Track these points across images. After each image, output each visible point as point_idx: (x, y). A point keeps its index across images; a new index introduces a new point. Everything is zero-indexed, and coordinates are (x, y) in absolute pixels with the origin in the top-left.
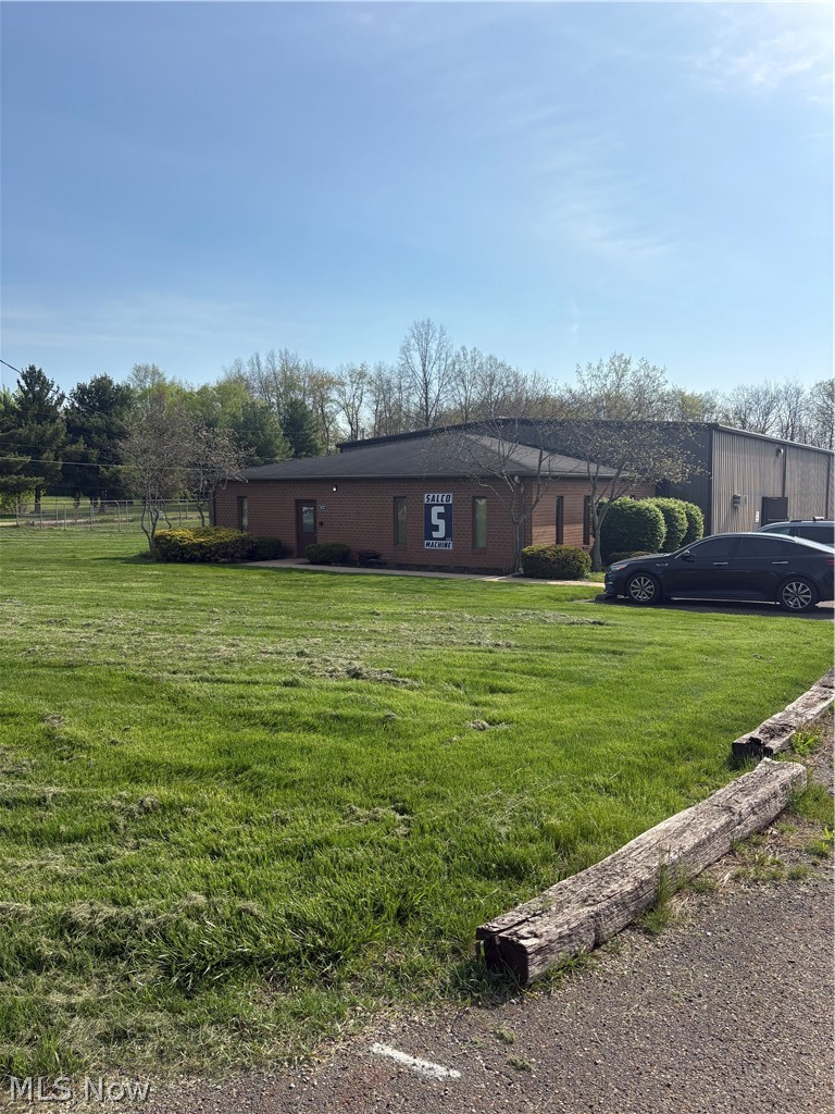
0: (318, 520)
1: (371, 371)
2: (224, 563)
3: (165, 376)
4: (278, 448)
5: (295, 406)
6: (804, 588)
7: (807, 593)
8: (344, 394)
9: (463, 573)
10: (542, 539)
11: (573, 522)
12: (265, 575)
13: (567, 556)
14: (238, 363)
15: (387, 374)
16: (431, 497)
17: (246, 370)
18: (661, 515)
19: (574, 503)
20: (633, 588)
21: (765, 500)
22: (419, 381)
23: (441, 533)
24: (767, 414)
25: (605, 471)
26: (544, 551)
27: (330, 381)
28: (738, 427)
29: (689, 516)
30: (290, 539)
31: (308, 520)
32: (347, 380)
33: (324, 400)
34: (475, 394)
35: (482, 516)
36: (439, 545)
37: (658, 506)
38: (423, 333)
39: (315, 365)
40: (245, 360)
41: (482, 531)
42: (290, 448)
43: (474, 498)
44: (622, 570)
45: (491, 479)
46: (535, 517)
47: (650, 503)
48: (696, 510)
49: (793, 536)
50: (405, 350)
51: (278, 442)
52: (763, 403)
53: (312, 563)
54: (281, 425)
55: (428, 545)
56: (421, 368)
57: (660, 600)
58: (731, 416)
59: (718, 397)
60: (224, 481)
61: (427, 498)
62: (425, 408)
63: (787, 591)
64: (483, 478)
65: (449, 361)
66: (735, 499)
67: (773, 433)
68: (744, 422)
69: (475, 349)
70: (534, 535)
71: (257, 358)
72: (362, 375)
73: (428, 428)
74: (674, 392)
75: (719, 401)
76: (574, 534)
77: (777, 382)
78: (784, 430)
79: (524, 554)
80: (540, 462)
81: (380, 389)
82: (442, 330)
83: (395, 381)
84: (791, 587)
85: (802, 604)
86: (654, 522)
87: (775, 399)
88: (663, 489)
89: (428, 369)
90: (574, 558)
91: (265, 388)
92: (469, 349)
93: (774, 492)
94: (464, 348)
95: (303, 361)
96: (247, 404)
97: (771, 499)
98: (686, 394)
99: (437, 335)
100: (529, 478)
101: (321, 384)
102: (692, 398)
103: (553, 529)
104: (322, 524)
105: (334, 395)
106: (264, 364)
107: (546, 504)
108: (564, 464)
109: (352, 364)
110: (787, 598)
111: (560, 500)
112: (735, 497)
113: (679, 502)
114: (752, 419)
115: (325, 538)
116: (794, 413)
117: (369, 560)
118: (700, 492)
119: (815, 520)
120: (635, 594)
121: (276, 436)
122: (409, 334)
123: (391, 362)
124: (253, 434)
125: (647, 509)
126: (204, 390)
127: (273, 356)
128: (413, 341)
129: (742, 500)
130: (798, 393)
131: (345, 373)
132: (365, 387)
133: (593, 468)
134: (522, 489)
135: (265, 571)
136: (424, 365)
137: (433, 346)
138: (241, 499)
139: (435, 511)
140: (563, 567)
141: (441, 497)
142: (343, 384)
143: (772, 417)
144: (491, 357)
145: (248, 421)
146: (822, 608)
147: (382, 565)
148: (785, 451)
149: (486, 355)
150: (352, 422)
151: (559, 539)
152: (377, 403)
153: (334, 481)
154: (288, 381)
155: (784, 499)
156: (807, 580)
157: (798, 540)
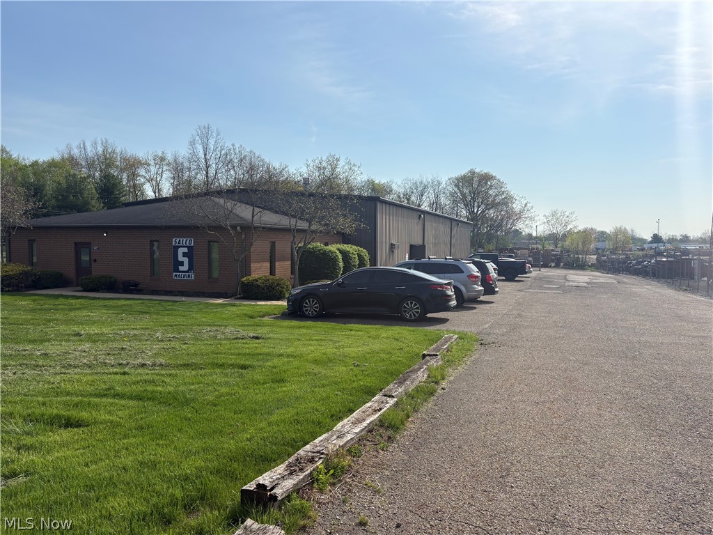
0: (93, 258)
1: (170, 157)
2: (9, 291)
3: (12, 153)
4: (94, 207)
5: (107, 176)
6: (415, 305)
7: (418, 308)
8: (150, 171)
9: (199, 296)
10: (259, 271)
11: (283, 259)
12: (34, 301)
13: (273, 283)
14: (69, 147)
15: (181, 160)
16: (177, 241)
17: (76, 152)
18: (340, 256)
19: (284, 245)
20: (305, 307)
21: (411, 246)
22: (203, 164)
23: (185, 268)
24: (422, 195)
25: (303, 225)
26: (256, 280)
27: (139, 162)
28: (405, 203)
29: (360, 256)
30: (70, 271)
31: (85, 258)
32: (152, 162)
33: (134, 176)
35: (215, 255)
36: (184, 276)
37: (338, 249)
38: (205, 135)
39: (128, 151)
40: (74, 145)
41: (215, 265)
42: (103, 207)
43: (209, 242)
44: (297, 293)
45: (219, 228)
46: (253, 257)
47: (333, 248)
48: (364, 252)
49: (410, 269)
50: (192, 143)
51: (93, 202)
52: (420, 189)
53: (85, 290)
54: (97, 191)
55: (176, 276)
56: (203, 156)
57: (325, 315)
58: (402, 196)
59: (394, 184)
60: (14, 228)
61: (175, 242)
62: (207, 183)
63: (405, 307)
64: (211, 228)
65: (223, 152)
66: (392, 246)
67: (425, 207)
68: (408, 200)
69: (241, 146)
70: (253, 269)
71: (84, 144)
72: (162, 159)
74: (368, 181)
75: (394, 187)
76: (284, 269)
77: (427, 178)
78: (431, 205)
79: (243, 282)
80: (253, 217)
81: (176, 170)
82: (218, 132)
83: (186, 164)
84: (408, 304)
85: (415, 316)
86: (335, 260)
87: (426, 187)
88: (345, 239)
89: (208, 157)
90: (278, 285)
91: (91, 165)
92: (237, 146)
93: (418, 241)
94: (233, 145)
95: (119, 148)
96: (70, 175)
97: (415, 246)
98: (376, 182)
99: (215, 135)
100: (247, 229)
101: (132, 165)
102: (379, 185)
103: (268, 264)
104: (95, 260)
105: (142, 172)
106: (89, 148)
107: (260, 246)
108: (270, 218)
109: (156, 152)
110: (405, 311)
111: (273, 244)
112: (392, 244)
113: (354, 247)
114: (413, 198)
115: (97, 271)
116: (437, 196)
117: (131, 288)
118: (368, 240)
119: (446, 259)
120: (306, 311)
121: (92, 198)
122: (195, 133)
123: (183, 152)
124: (74, 196)
125: (330, 251)
126: (35, 164)
127: (96, 144)
128: (197, 138)
129: (396, 246)
130: (439, 184)
131: (151, 157)
132: (165, 168)
133: (293, 221)
134: (243, 236)
135: (33, 298)
136: (205, 155)
137: (212, 142)
138: (31, 242)
139: (181, 251)
140: (270, 291)
141: (185, 241)
142: (149, 165)
143: (424, 198)
144: (251, 152)
145: (69, 187)
146: (430, 318)
147: (140, 292)
148: (424, 216)
149: (248, 150)
150: (157, 189)
151: (272, 272)
152: (174, 178)
153: (107, 229)
154: (107, 160)
155: (423, 246)
156: (418, 300)
157: (412, 272)
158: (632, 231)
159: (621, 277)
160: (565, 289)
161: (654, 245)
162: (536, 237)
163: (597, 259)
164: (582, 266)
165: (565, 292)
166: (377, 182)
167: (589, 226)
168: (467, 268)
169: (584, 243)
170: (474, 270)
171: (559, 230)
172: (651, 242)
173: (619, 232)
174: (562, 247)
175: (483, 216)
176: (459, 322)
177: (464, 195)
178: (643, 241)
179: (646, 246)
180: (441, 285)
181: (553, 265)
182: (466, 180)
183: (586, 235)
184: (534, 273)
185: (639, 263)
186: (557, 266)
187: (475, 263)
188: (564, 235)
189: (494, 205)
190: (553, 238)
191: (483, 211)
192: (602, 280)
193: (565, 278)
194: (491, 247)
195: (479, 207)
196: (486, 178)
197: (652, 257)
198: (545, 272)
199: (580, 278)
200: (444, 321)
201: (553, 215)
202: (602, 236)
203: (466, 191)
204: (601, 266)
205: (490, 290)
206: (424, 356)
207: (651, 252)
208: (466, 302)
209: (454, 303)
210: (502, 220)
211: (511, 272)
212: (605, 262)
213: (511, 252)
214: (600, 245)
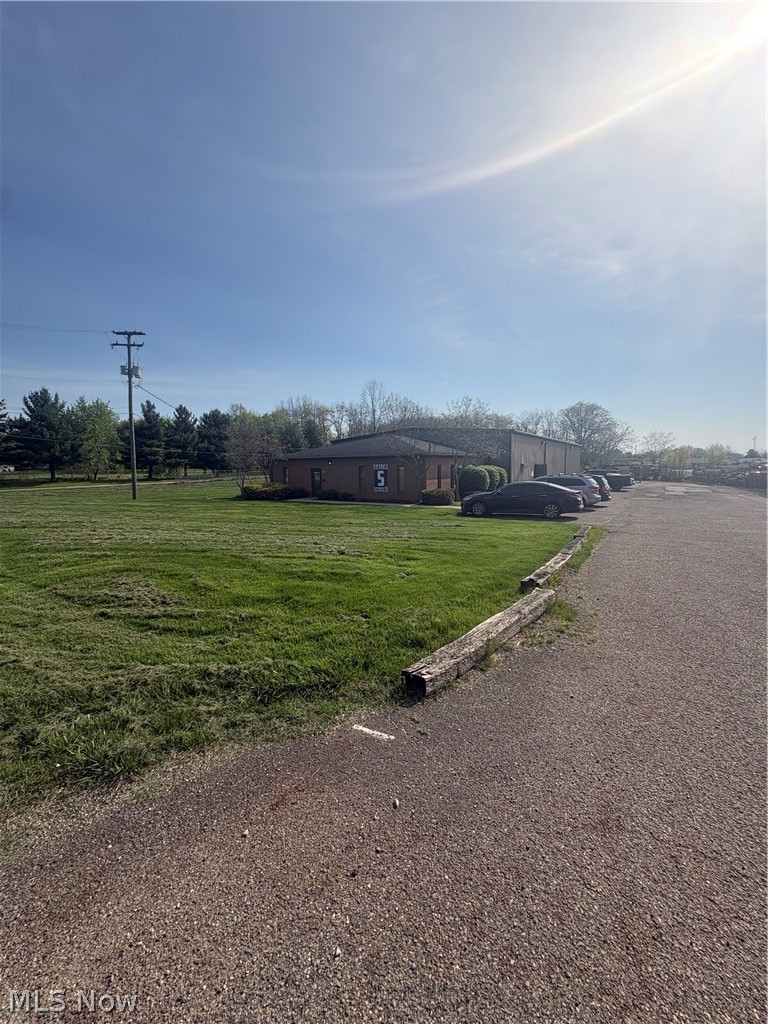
0: (322, 478)
1: (347, 405)
3: (246, 409)
4: (302, 443)
5: (309, 422)
6: (554, 507)
7: (556, 510)
8: (334, 416)
9: (393, 503)
10: (431, 486)
11: (446, 477)
13: (443, 494)
14: (282, 402)
15: (354, 407)
16: (377, 466)
17: (286, 406)
18: (487, 474)
19: (446, 468)
20: (474, 509)
21: (536, 466)
22: (370, 410)
23: (382, 484)
25: (460, 453)
26: (432, 492)
28: (523, 431)
29: (500, 474)
30: (310, 490)
31: (317, 478)
32: (335, 410)
33: (324, 420)
34: (397, 416)
35: (402, 475)
36: (381, 489)
37: (485, 469)
38: (372, 387)
39: (319, 403)
40: (286, 401)
41: (402, 482)
42: (308, 444)
43: (398, 466)
44: (469, 500)
45: (406, 457)
46: (428, 476)
47: (481, 468)
48: (504, 471)
49: (549, 483)
50: (363, 395)
51: (302, 440)
52: (535, 419)
53: (320, 499)
54: (303, 432)
55: (376, 490)
56: (371, 404)
57: (487, 514)
58: (520, 426)
60: (276, 460)
61: (375, 466)
62: (373, 423)
63: (546, 509)
64: (402, 457)
65: (385, 400)
66: (522, 466)
67: (540, 434)
68: (526, 428)
69: (397, 394)
70: (427, 484)
71: (291, 399)
72: (342, 407)
73: (375, 433)
74: (493, 415)
75: (514, 418)
76: (446, 483)
77: (542, 409)
78: (545, 432)
79: (422, 493)
80: (430, 449)
81: (351, 414)
82: (381, 385)
83: (359, 410)
84: (548, 507)
85: (553, 515)
86: (484, 477)
87: (540, 417)
88: (488, 461)
89: (375, 404)
90: (446, 494)
91: (295, 414)
92: (394, 394)
93: (540, 462)
94: (392, 394)
95: (314, 401)
96: (287, 422)
97: (539, 465)
99: (379, 387)
100: (424, 457)
101: (322, 413)
102: (501, 417)
103: (436, 481)
104: (324, 480)
105: (329, 417)
106: (294, 402)
107: (432, 469)
108: (441, 450)
109: (338, 402)
110: (546, 512)
111: (440, 467)
113: (496, 467)
114: (530, 427)
115: (325, 487)
116: (550, 424)
117: (347, 498)
118: (506, 464)
120: (475, 512)
121: (301, 438)
122: (365, 387)
123: (357, 401)
124: (290, 437)
125: (480, 471)
126: (266, 416)
127: (299, 399)
128: (367, 390)
129: (525, 466)
130: (552, 414)
131: (334, 407)
132: (344, 413)
134: (421, 462)
136: (373, 402)
137: (377, 393)
138: (284, 469)
139: (379, 473)
140: (441, 499)
141: (382, 466)
142: (333, 412)
143: (539, 426)
144: (405, 398)
145: (287, 431)
146: (564, 517)
147: (354, 500)
148: (545, 442)
149: (402, 397)
150: (338, 430)
151: (439, 487)
152: (350, 420)
153: (330, 459)
154: (307, 411)
155: (545, 466)
156: (556, 504)
157: (551, 484)
158: (728, 447)
159: (715, 487)
160: (664, 497)
161: (750, 460)
162: (635, 456)
163: (693, 473)
164: (678, 479)
165: (665, 499)
166: (499, 415)
167: (685, 444)
168: (589, 482)
169: (680, 460)
170: (594, 483)
171: (657, 448)
172: (746, 457)
173: (714, 449)
174: (659, 463)
175: (589, 440)
176: (584, 520)
177: (573, 423)
178: (739, 456)
179: (741, 461)
180: (574, 494)
181: (652, 478)
182: (574, 411)
183: (682, 453)
184: (637, 485)
185: (733, 476)
186: (655, 479)
187: (594, 478)
188: (662, 452)
189: (598, 430)
190: (651, 455)
191: (590, 436)
192: (697, 490)
193: (664, 488)
194: (596, 464)
195: (586, 432)
196: (592, 408)
197: (747, 469)
198: (644, 484)
199: (678, 489)
200: (575, 519)
201: (652, 437)
202: (699, 453)
203: (574, 419)
204: (696, 479)
205: (605, 498)
206: (575, 537)
207: (747, 466)
208: (590, 507)
209: (582, 506)
210: (605, 442)
211: (618, 485)
212: (700, 475)
213: (614, 469)
214: (696, 461)
